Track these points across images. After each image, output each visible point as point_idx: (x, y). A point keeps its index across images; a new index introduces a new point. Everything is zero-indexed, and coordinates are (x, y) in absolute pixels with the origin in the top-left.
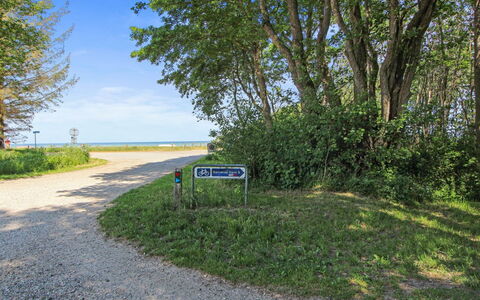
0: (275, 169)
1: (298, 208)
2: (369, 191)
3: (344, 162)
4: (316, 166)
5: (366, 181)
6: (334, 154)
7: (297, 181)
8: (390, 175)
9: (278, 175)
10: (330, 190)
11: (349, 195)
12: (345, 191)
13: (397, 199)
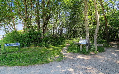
0: (23, 43)
1: (30, 50)
2: (41, 46)
3: (37, 41)
4: (31, 42)
5: (41, 44)
6: (35, 40)
7: (28, 45)
8: (44, 43)
9: (24, 44)
10: (34, 46)
11: (38, 47)
12: (37, 46)
13: (46, 47)
